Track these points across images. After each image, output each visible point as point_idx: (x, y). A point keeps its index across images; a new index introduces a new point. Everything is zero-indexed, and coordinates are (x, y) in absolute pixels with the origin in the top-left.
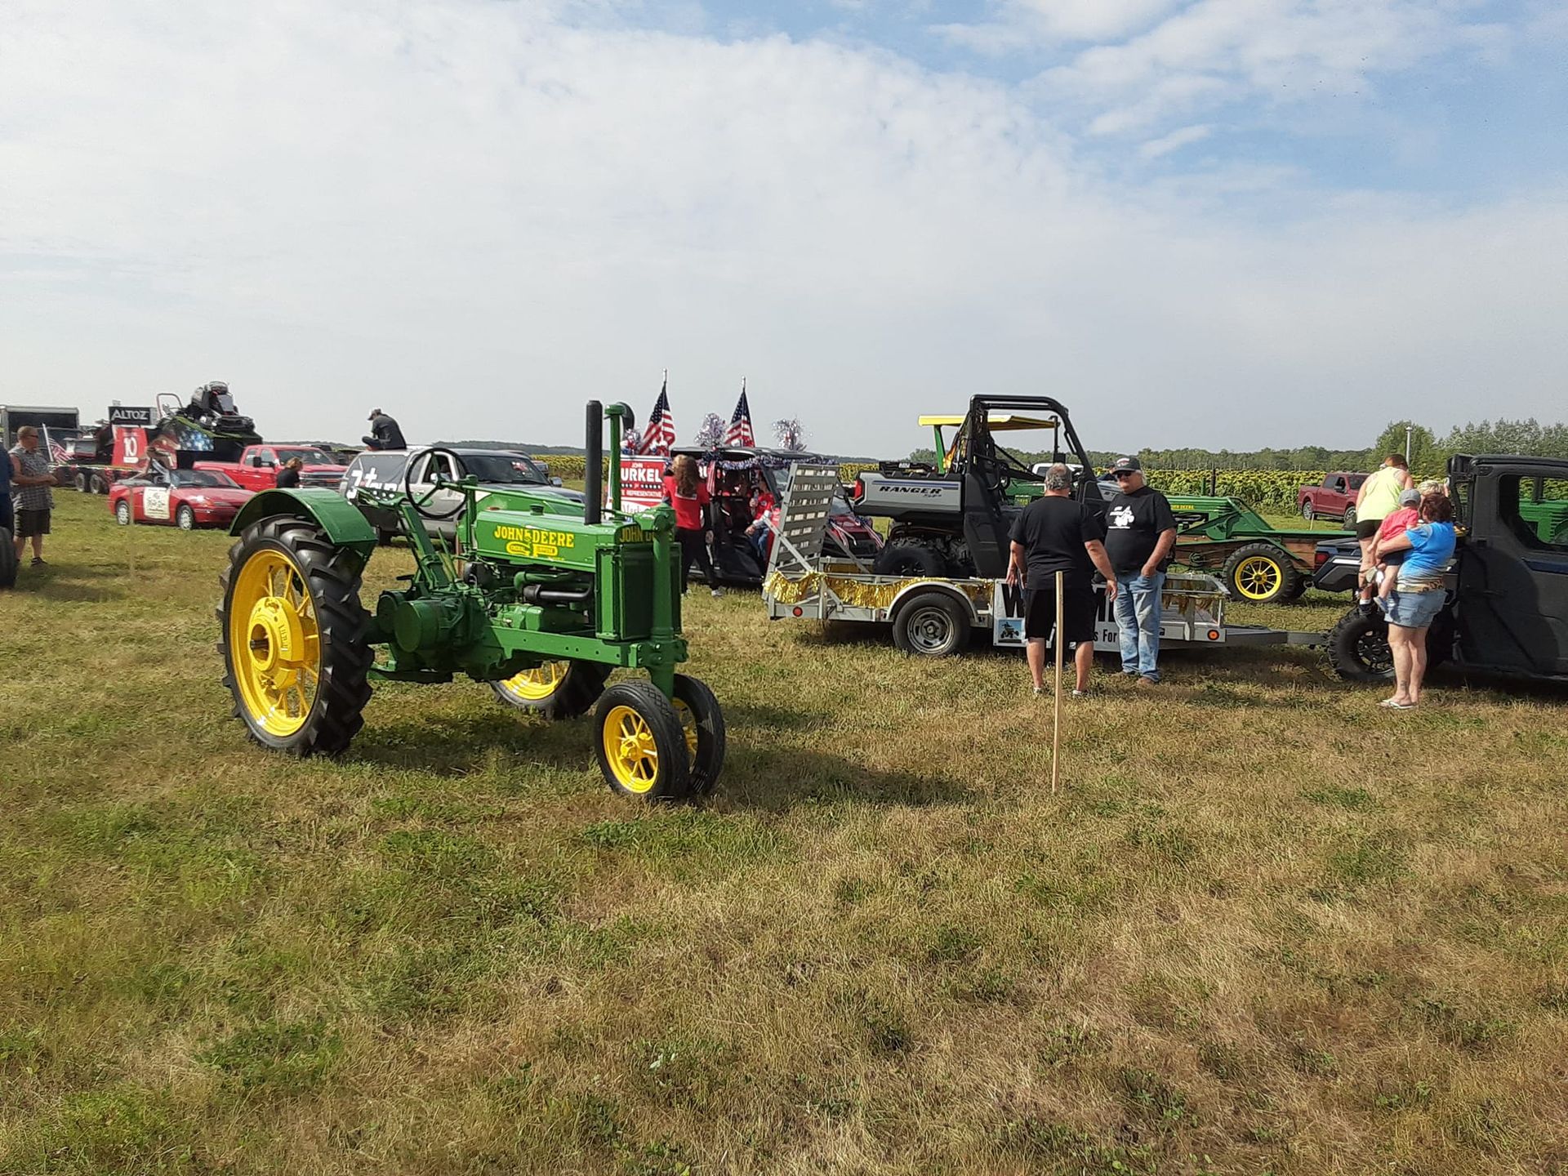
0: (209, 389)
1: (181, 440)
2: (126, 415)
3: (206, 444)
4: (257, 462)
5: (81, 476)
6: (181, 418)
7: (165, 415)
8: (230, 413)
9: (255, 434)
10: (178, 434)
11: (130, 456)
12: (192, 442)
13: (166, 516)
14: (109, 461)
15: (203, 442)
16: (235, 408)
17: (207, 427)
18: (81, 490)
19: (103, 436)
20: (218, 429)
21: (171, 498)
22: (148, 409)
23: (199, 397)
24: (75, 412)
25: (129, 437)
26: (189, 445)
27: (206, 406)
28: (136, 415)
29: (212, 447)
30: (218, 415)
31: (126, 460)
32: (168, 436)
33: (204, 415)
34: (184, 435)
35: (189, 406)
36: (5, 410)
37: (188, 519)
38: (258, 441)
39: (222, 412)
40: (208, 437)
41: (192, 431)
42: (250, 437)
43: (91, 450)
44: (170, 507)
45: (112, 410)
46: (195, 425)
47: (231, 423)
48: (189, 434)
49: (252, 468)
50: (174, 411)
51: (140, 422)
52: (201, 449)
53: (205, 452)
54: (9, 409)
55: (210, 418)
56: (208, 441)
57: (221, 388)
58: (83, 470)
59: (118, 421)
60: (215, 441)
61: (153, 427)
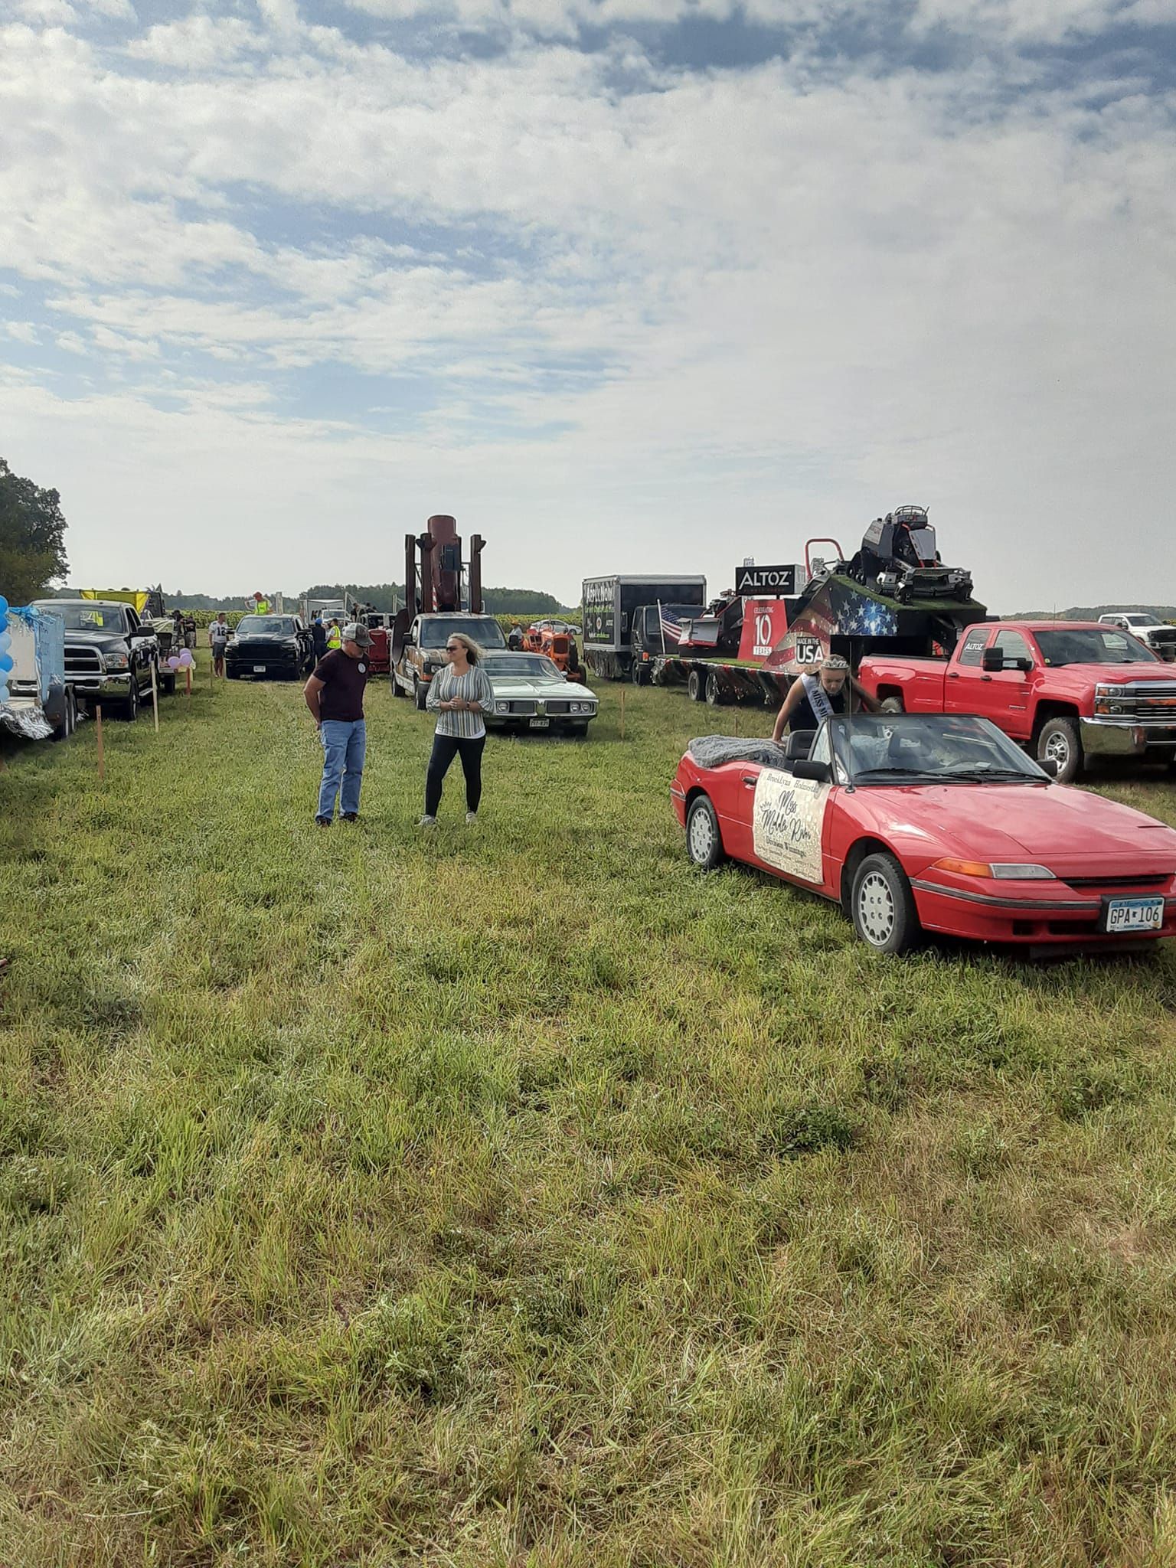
0: (895, 521)
1: (840, 617)
2: (760, 579)
3: (884, 623)
4: (994, 660)
5: (694, 674)
6: (842, 578)
7: (815, 575)
8: (929, 563)
9: (971, 601)
10: (837, 606)
11: (761, 644)
12: (860, 621)
13: (812, 871)
14: (733, 652)
15: (878, 620)
16: (938, 554)
17: (886, 592)
18: (694, 697)
19: (729, 613)
20: (908, 594)
21: (833, 815)
22: (791, 568)
23: (876, 538)
24: (701, 581)
25: (762, 615)
26: (854, 625)
27: (887, 553)
28: (774, 579)
29: (895, 629)
30: (910, 569)
31: (756, 651)
32: (821, 611)
33: (883, 571)
34: (847, 607)
35: (857, 555)
36: (617, 582)
37: (885, 908)
38: (979, 615)
39: (915, 563)
40: (888, 610)
41: (862, 600)
42: (961, 606)
43: (710, 637)
44: (827, 846)
45: (740, 573)
46: (866, 590)
47: (930, 582)
48: (855, 606)
49: (977, 672)
50: (830, 567)
51: (778, 590)
52: (874, 634)
53: (880, 639)
54: (622, 582)
55: (894, 577)
56: (888, 617)
57: (916, 516)
58: (697, 667)
59: (748, 591)
60: (902, 617)
61: (796, 597)
